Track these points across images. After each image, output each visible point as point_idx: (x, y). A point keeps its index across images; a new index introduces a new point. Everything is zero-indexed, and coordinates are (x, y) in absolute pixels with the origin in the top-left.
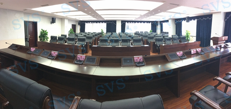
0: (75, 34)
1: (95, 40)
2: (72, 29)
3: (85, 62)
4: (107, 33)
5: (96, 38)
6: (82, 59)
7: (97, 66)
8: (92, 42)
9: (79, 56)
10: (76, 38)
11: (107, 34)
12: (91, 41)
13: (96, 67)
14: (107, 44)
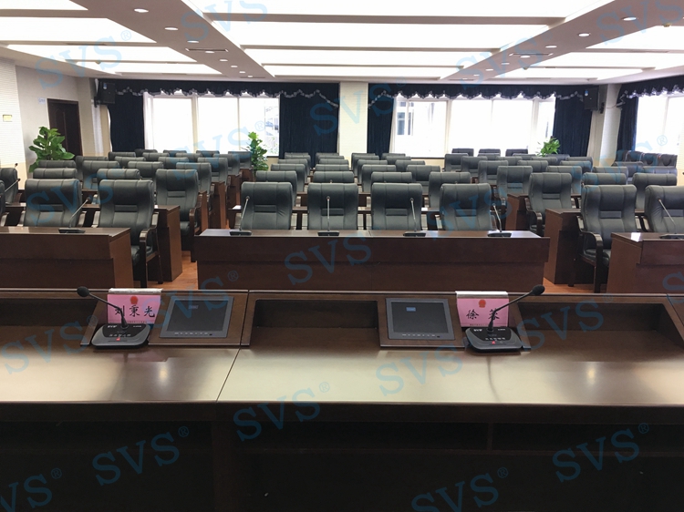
0: (79, 166)
1: (215, 196)
2: (53, 133)
3: (164, 333)
4: (281, 156)
5: (217, 185)
6: (142, 318)
7: (241, 347)
8: (198, 212)
9: (119, 295)
10: (88, 186)
11: (284, 163)
12: (189, 202)
13: (229, 355)
14: (284, 220)
